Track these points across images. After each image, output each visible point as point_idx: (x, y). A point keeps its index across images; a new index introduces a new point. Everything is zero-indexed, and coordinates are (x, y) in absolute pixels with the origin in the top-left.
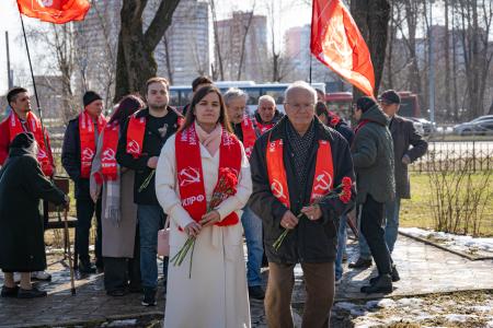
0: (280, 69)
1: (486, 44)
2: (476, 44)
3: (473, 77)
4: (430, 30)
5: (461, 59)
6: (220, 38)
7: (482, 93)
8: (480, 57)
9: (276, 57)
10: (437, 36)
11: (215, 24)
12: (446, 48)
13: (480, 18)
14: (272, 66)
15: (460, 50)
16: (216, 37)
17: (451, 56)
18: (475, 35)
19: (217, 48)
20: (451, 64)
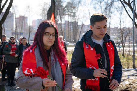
0: (31, 29)
1: (77, 25)
2: (75, 25)
3: (74, 33)
4: (65, 22)
5: (72, 28)
6: (17, 22)
7: (76, 36)
8: (76, 28)
9: (30, 27)
10: (67, 23)
11: (16, 18)
12: (69, 26)
13: (76, 19)
14: (29, 29)
15: (72, 27)
16: (16, 21)
17: (70, 28)
18: (75, 23)
19: (16, 24)
20: (70, 29)
